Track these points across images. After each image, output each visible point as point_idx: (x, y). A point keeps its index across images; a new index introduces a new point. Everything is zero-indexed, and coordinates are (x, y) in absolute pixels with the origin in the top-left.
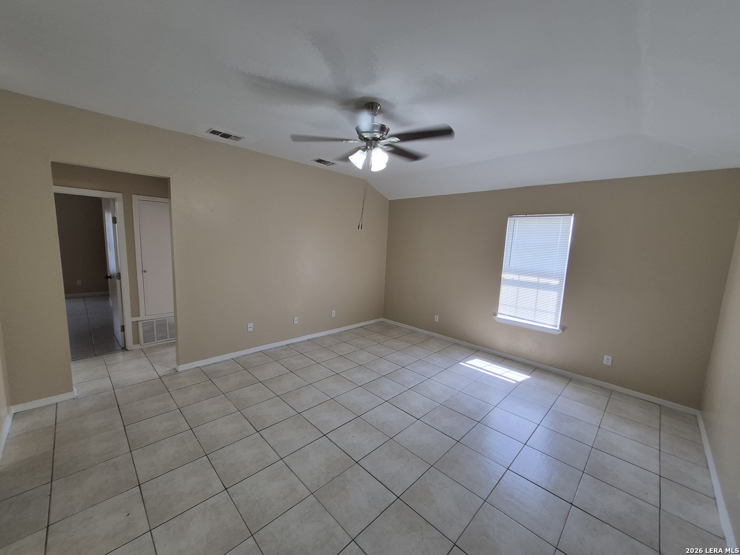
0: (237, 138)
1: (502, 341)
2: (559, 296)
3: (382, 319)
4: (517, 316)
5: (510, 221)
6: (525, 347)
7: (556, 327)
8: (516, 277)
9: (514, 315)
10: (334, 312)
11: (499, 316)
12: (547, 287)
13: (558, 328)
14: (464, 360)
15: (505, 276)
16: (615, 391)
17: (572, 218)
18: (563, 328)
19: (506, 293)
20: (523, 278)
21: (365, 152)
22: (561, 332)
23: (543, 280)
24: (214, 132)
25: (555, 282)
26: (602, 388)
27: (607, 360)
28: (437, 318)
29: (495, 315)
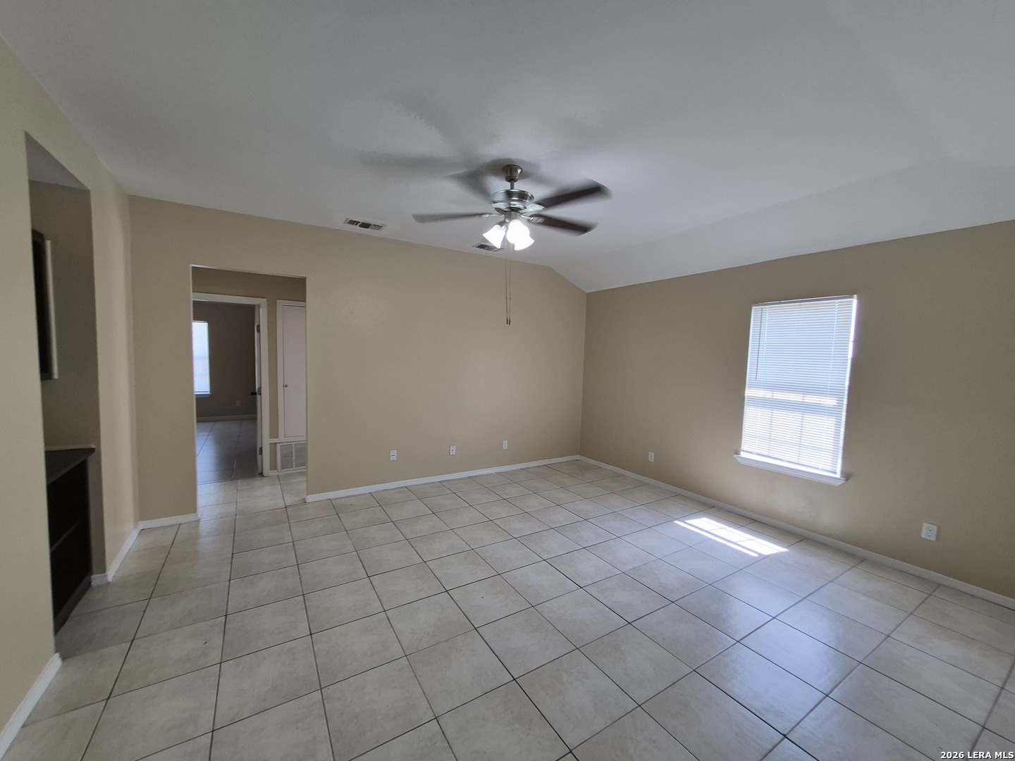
0: (378, 227)
1: (753, 495)
2: (838, 425)
3: (578, 457)
4: (771, 455)
5: (755, 311)
6: (786, 504)
7: (835, 473)
8: (767, 394)
9: (766, 453)
10: (505, 442)
11: (743, 454)
12: (818, 409)
13: (838, 475)
14: (682, 518)
15: (749, 392)
16: (945, 586)
17: (854, 302)
18: (847, 475)
19: (753, 418)
20: (779, 396)
21: (503, 227)
22: (843, 482)
23: (810, 399)
24: (352, 222)
25: (830, 402)
26: (920, 579)
27: (928, 532)
28: (652, 457)
29: (737, 453)
